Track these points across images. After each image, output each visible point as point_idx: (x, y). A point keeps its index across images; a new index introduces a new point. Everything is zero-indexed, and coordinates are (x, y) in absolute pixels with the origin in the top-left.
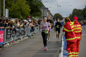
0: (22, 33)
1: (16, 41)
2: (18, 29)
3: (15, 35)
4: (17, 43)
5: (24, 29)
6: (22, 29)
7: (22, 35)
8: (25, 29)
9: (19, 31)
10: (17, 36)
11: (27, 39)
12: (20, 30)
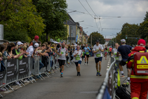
0: (19, 71)
1: (5, 89)
2: (11, 64)
3: (4, 76)
5: (25, 63)
6: (21, 63)
7: (21, 75)
8: (27, 63)
9: (14, 67)
10: (8, 78)
11: (31, 83)
12: (16, 64)
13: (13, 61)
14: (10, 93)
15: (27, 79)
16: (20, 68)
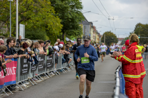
0: (47, 65)
1: (37, 79)
2: (41, 59)
3: (36, 68)
4: (39, 83)
5: (51, 59)
6: (48, 58)
7: (48, 68)
8: (53, 58)
9: (43, 61)
10: (39, 70)
11: (55, 75)
12: (44, 59)
13: (43, 56)
14: (41, 82)
15: (53, 71)
16: (47, 63)
